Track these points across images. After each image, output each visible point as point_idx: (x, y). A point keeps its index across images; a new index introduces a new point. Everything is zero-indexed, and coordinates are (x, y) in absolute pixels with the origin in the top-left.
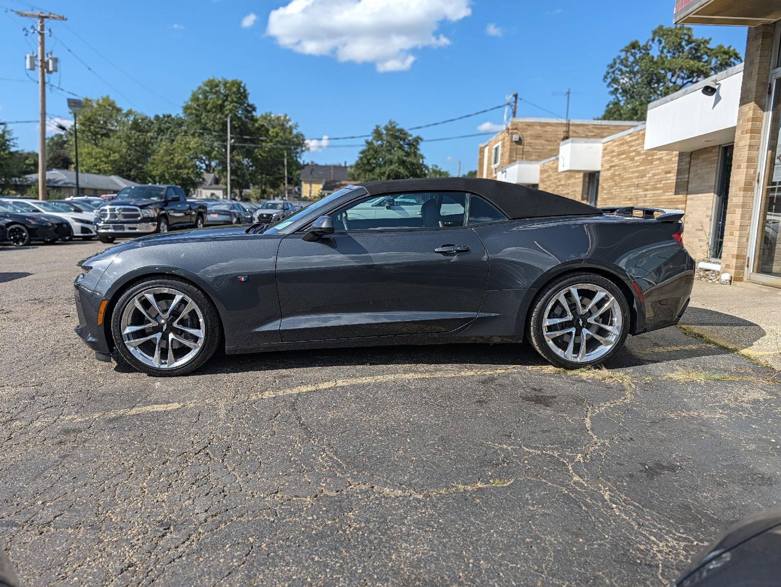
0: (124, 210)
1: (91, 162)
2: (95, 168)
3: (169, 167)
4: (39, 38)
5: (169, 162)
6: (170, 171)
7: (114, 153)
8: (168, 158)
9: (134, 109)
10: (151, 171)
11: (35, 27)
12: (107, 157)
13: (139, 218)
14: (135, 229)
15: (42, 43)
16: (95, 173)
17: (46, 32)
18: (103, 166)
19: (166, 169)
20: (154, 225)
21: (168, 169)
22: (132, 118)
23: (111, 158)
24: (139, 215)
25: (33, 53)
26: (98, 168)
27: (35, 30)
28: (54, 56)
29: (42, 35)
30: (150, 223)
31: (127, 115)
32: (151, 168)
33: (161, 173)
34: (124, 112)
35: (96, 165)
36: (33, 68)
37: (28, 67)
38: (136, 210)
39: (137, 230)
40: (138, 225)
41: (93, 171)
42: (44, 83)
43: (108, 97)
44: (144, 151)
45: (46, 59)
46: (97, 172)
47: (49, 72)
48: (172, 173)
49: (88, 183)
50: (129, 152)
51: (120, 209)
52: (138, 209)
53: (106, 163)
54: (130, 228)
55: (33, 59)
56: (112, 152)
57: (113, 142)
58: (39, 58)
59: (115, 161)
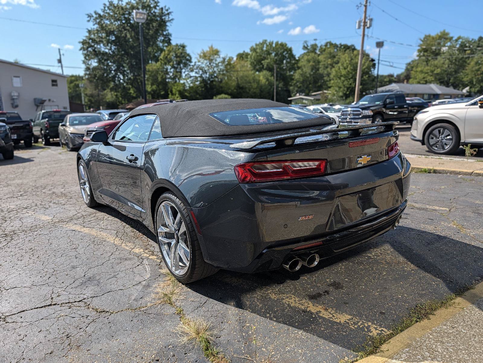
0: (354, 111)
1: (421, 76)
2: (423, 80)
3: (476, 74)
4: (364, 8)
5: (478, 70)
6: (477, 77)
7: (438, 68)
8: (477, 67)
9: (462, 36)
10: (462, 78)
11: (362, 3)
12: (432, 72)
13: (360, 116)
14: (357, 123)
15: (365, 12)
16: (423, 84)
17: (368, 4)
18: (429, 78)
19: (473, 76)
20: (370, 120)
21: (476, 76)
22: (460, 42)
23: (435, 72)
24: (360, 114)
25: (361, 18)
26: (425, 79)
27: (362, 4)
28: (371, 18)
29: (366, 6)
30: (368, 119)
31: (457, 40)
32: (463, 76)
33: (470, 79)
34: (454, 39)
35: (424, 78)
36: (359, 28)
37: (357, 27)
38: (359, 111)
39: (359, 124)
40: (359, 120)
41: (421, 82)
42: (364, 35)
43: (444, 31)
44: (461, 64)
45: (367, 20)
46: (424, 82)
47: (368, 28)
48: (478, 78)
49: (412, 90)
50: (450, 66)
51: (351, 110)
52: (361, 110)
53: (431, 76)
54: (355, 122)
55: (360, 22)
56: (436, 68)
57: (439, 61)
58: (363, 21)
59: (437, 74)
